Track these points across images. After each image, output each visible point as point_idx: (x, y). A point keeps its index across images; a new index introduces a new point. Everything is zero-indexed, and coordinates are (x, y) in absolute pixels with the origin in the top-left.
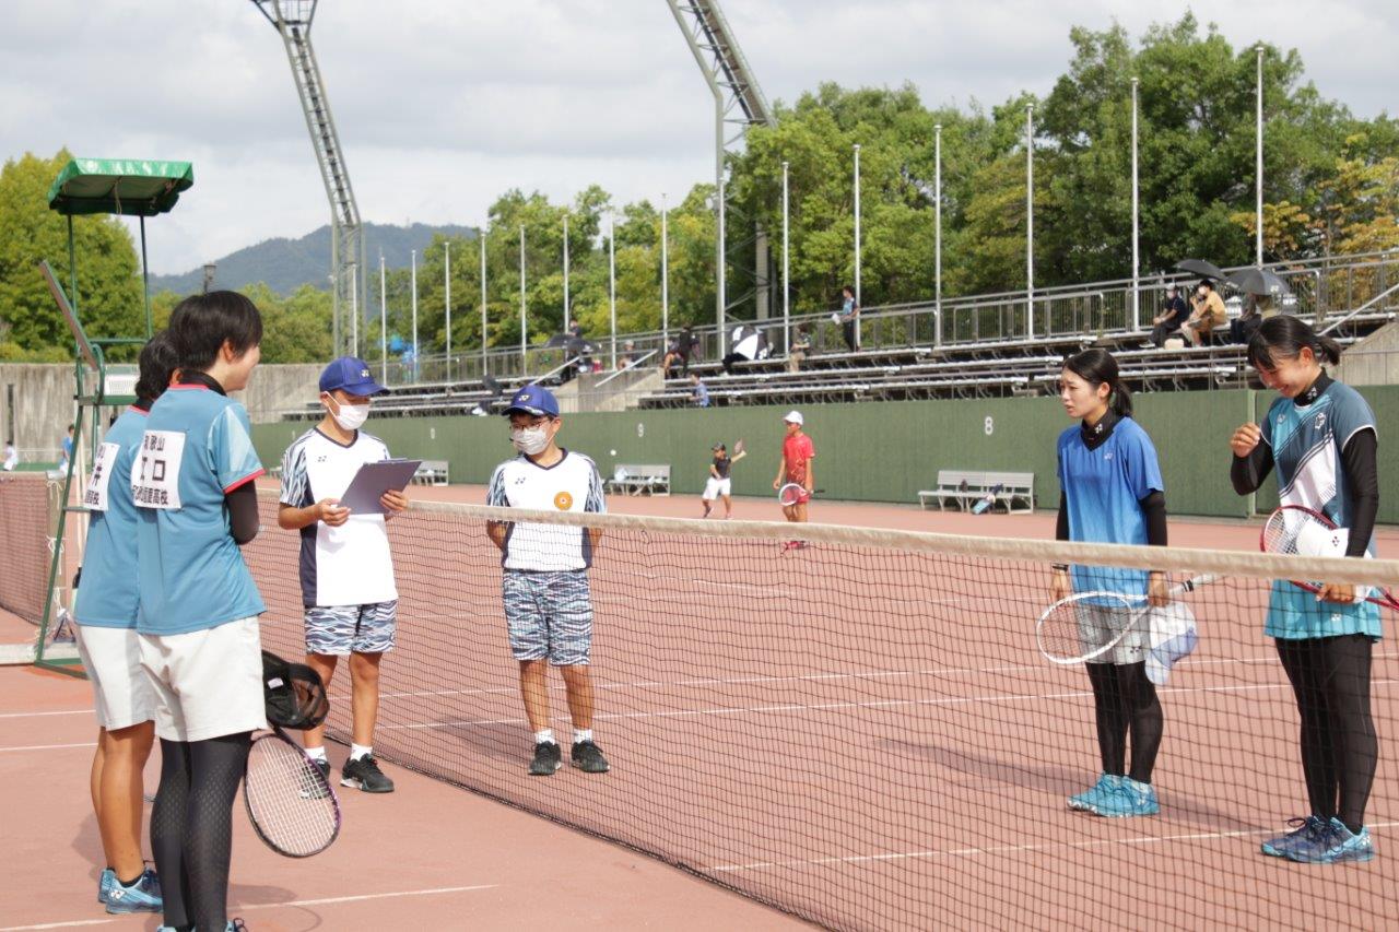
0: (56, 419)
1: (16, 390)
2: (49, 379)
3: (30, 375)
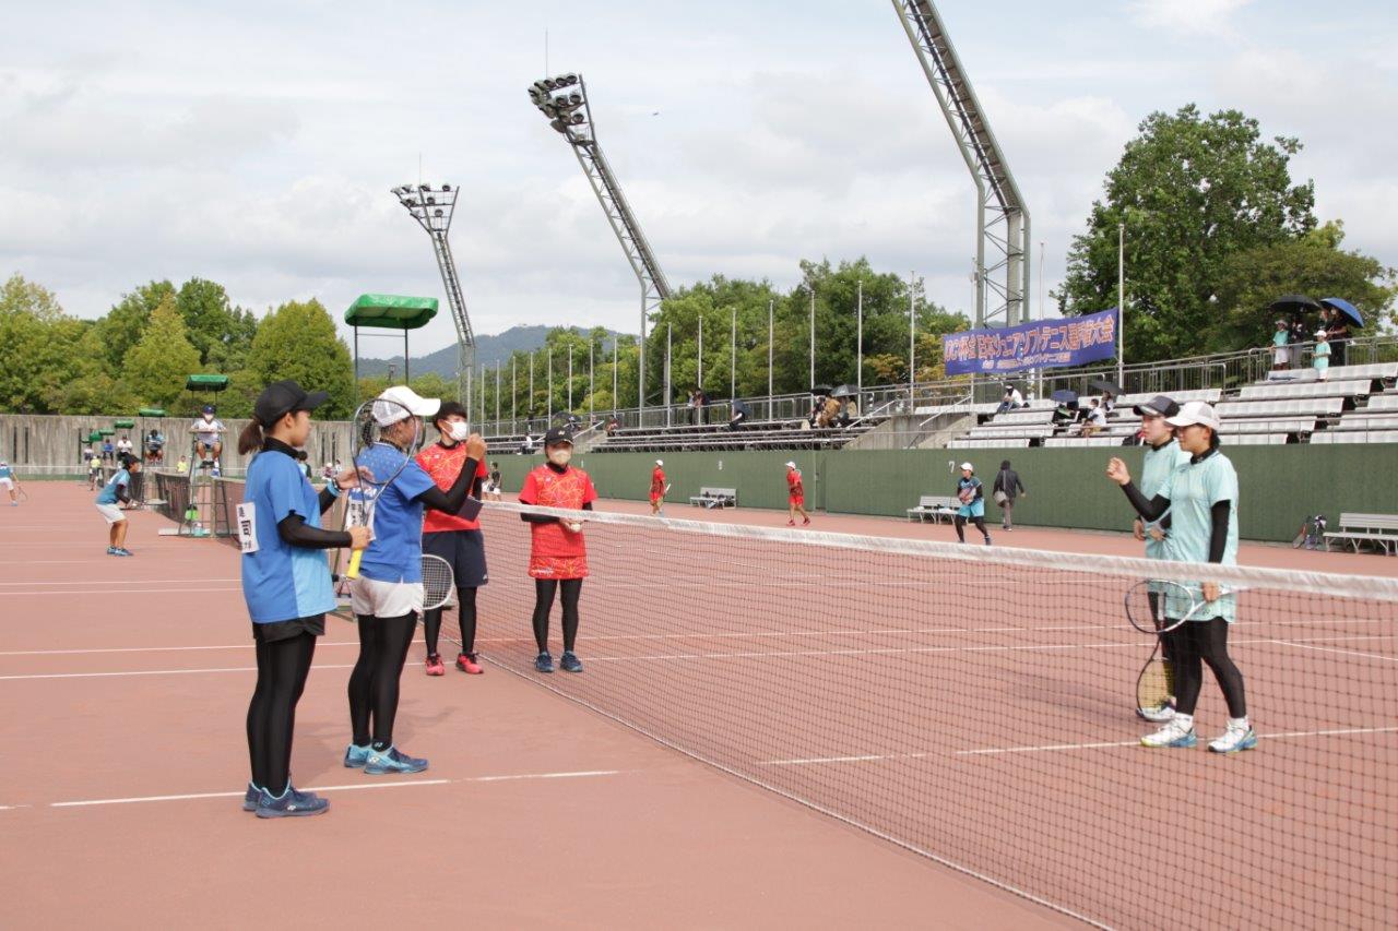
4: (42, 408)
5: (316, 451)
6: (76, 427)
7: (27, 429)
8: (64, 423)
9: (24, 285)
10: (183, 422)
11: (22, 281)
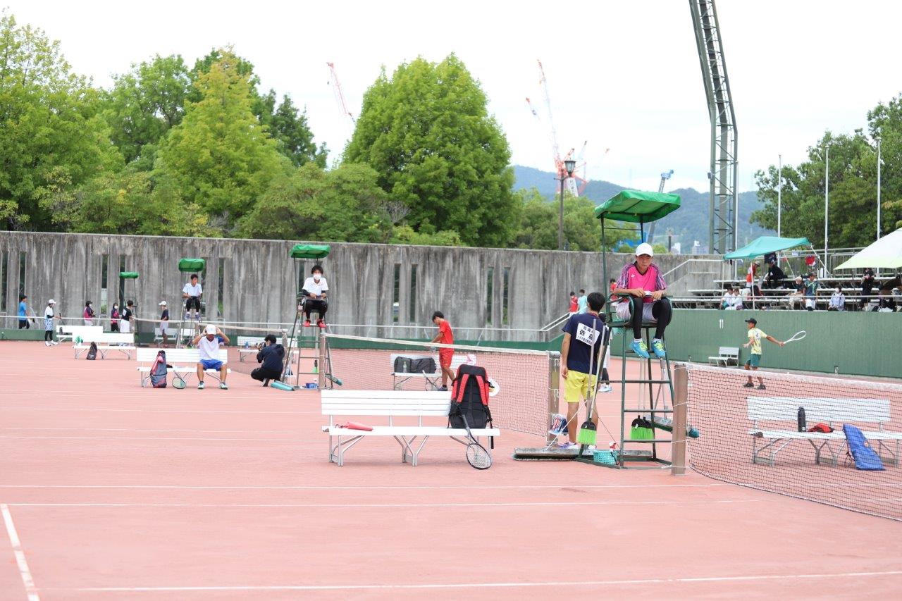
0: (454, 298)
1: (419, 270)
2: (449, 261)
3: (432, 256)
4: (41, 220)
5: (477, 297)
6: (99, 252)
7: (23, 254)
8: (81, 246)
9: (15, 28)
10: (268, 245)
11: (12, 23)
